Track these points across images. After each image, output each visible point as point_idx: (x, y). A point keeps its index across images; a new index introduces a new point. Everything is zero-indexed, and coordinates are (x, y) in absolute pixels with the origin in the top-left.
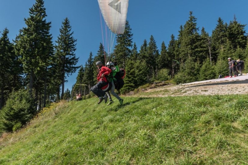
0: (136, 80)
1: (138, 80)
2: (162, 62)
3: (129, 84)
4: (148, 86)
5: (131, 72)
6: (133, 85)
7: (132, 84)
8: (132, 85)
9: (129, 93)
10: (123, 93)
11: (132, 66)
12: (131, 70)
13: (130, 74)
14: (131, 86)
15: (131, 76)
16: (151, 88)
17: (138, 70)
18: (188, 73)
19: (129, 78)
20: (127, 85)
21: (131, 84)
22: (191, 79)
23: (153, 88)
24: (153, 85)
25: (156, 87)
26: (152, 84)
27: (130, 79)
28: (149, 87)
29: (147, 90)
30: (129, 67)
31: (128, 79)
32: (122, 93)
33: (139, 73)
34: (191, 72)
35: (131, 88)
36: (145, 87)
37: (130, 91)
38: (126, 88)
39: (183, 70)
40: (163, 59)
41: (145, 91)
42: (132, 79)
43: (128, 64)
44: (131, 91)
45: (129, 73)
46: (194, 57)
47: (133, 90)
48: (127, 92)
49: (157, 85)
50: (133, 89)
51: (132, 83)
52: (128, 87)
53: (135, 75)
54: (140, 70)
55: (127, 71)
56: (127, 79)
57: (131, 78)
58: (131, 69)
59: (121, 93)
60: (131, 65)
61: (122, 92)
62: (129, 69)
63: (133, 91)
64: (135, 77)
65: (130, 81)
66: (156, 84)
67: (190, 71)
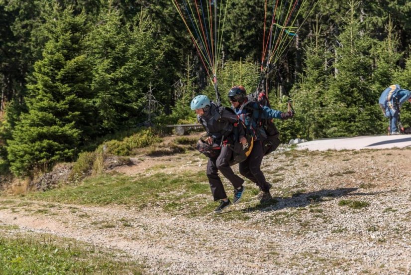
0: (96, 111)
1: (105, 109)
2: (249, 28)
3: (54, 128)
4: (146, 144)
5: (66, 68)
6: (75, 133)
7: (69, 130)
8: (69, 132)
9: (50, 169)
10: (23, 168)
11: (74, 40)
12: (68, 57)
13: (63, 81)
14: (65, 139)
15: (65, 88)
16: (155, 154)
17: (106, 62)
18: (341, 88)
19: (58, 96)
20: (45, 129)
21: (61, 126)
22: (353, 116)
23: (167, 153)
24: (169, 141)
25: (182, 151)
26: (169, 132)
27: (62, 102)
28: (149, 149)
29: (130, 164)
30: (60, 43)
31: (53, 104)
32: (18, 169)
33: (108, 76)
34: (353, 85)
35: (61, 146)
36: (132, 145)
37: (54, 163)
38: (37, 144)
39: (316, 73)
40: (254, 10)
41: (119, 170)
42: (71, 103)
43: (58, 29)
44: (63, 165)
45: (60, 74)
46: (380, 14)
47: (69, 159)
48: (41, 167)
49: (186, 142)
50: (70, 152)
51: (69, 121)
52: (45, 143)
53: (93, 86)
54: (119, 61)
55: (51, 63)
56: (45, 103)
57: (68, 98)
58: (71, 51)
59: (13, 169)
60: (68, 35)
61: (19, 165)
62: (58, 56)
63: (69, 165)
64: (91, 95)
65: (59, 114)
66: (186, 133)
67: (349, 80)
